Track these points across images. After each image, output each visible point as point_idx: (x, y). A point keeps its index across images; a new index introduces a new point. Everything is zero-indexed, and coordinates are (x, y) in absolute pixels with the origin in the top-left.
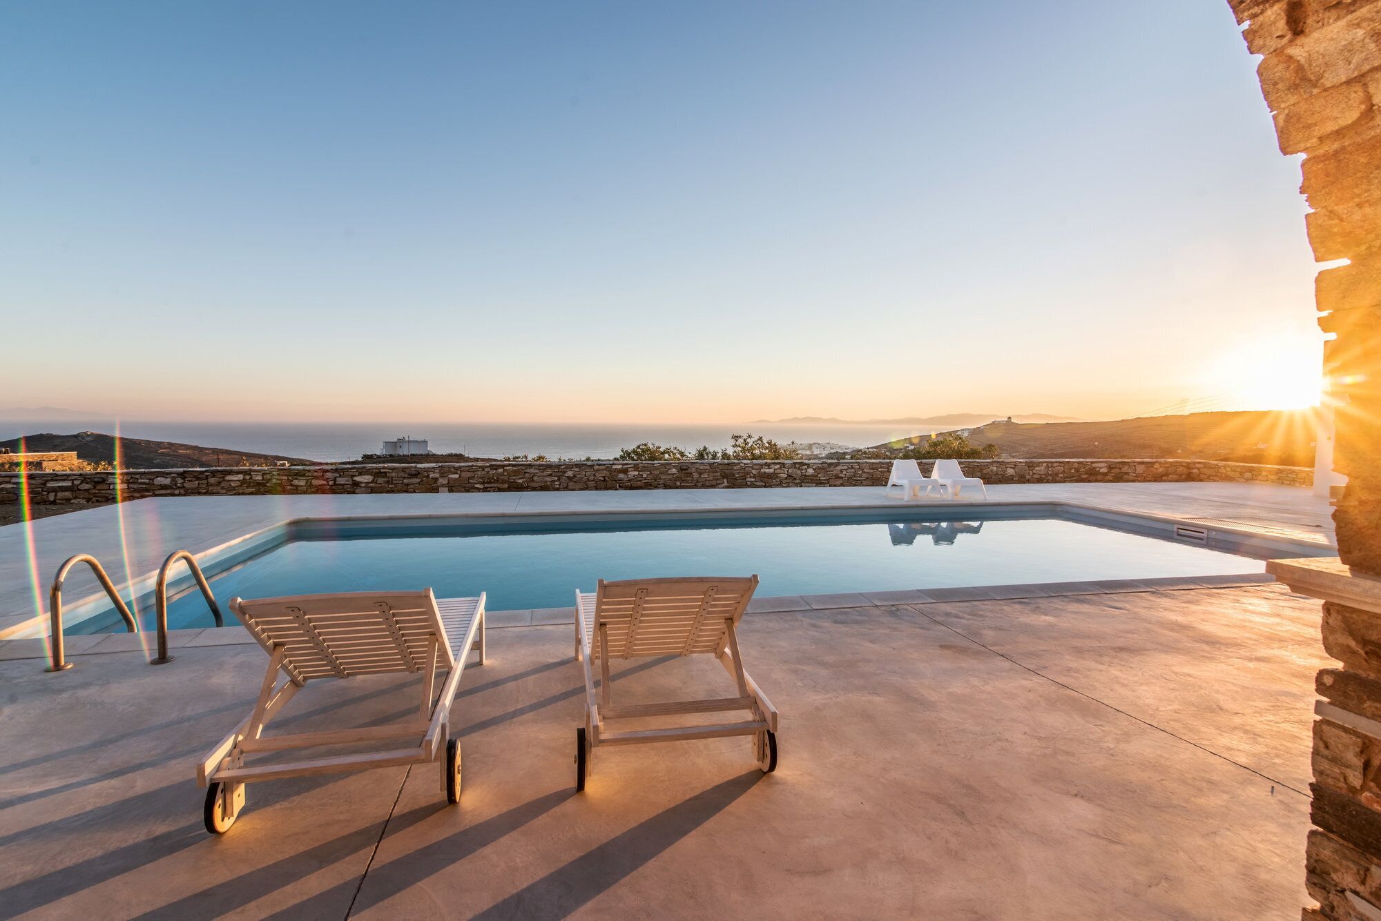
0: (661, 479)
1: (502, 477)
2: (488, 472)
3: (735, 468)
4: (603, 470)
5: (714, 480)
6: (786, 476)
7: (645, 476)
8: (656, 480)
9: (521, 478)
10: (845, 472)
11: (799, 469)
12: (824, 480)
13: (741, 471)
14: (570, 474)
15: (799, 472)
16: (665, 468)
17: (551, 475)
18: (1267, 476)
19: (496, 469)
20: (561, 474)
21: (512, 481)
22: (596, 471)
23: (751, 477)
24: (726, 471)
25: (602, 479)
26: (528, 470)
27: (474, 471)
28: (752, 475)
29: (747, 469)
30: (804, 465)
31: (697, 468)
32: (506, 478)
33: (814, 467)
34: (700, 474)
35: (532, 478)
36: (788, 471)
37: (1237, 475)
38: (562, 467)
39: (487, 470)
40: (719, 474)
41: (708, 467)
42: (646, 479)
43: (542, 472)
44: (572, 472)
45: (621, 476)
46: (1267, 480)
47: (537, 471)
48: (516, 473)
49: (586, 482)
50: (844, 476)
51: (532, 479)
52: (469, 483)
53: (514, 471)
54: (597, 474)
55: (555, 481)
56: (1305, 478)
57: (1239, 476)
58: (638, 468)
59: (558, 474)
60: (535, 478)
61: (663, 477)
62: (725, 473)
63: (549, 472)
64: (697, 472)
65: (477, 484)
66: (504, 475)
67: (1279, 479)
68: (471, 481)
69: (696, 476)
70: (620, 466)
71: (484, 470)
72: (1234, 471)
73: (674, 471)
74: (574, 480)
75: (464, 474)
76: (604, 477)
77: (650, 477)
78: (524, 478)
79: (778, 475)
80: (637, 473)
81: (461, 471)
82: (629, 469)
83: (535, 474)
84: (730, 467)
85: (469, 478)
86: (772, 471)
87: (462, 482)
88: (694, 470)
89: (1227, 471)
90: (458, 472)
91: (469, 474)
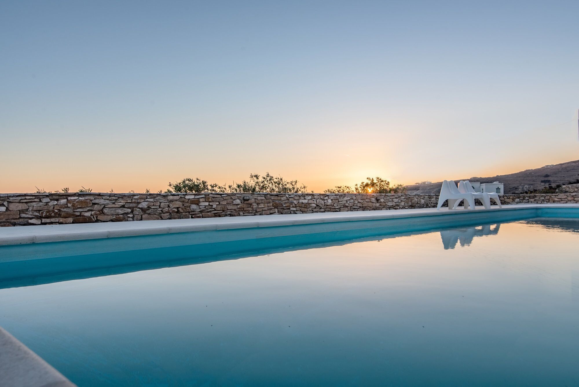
0: (228, 209)
1: (65, 210)
2: (47, 203)
3: (283, 199)
4: (176, 200)
5: (268, 209)
6: (315, 205)
7: (214, 206)
8: (223, 211)
9: (89, 211)
10: (348, 202)
11: (323, 200)
12: (337, 209)
13: (287, 201)
14: (144, 205)
15: (323, 202)
16: (231, 198)
17: (123, 206)
18: (528, 200)
19: (57, 200)
20: (134, 205)
21: (79, 214)
22: (170, 201)
23: (293, 207)
24: (276, 201)
25: (176, 210)
26: (97, 201)
27: (26, 203)
28: (294, 205)
29: (290, 199)
30: (326, 196)
31: (255, 199)
32: (70, 211)
33: (332, 198)
34: (258, 204)
35: (102, 210)
36: (316, 201)
37: (511, 200)
38: (136, 197)
39: (45, 200)
40: (271, 204)
41: (263, 198)
42: (215, 210)
43: (114, 203)
44: (146, 203)
45: (194, 207)
46: (528, 202)
47: (107, 201)
48: (84, 204)
49: (160, 213)
50: (348, 205)
51: (102, 212)
52: (20, 218)
53: (81, 202)
54: (171, 205)
55: (127, 213)
56: (549, 199)
57: (512, 201)
58: (209, 198)
59: (131, 205)
60: (105, 211)
61: (230, 207)
62: (276, 203)
63: (122, 202)
64: (255, 202)
65: (31, 218)
66: (68, 207)
67: (535, 200)
68: (23, 215)
69: (255, 206)
70: (193, 197)
71: (40, 201)
72: (509, 198)
73: (238, 201)
74: (148, 212)
75: (12, 207)
76: (178, 208)
77: (219, 208)
78: (92, 210)
79: (311, 205)
80: (207, 204)
81: (9, 202)
82: (201, 200)
83: (105, 205)
84: (279, 198)
85: (21, 211)
86: (306, 201)
87: (11, 217)
88: (253, 200)
89: (505, 199)
90: (6, 203)
91: (21, 207)
